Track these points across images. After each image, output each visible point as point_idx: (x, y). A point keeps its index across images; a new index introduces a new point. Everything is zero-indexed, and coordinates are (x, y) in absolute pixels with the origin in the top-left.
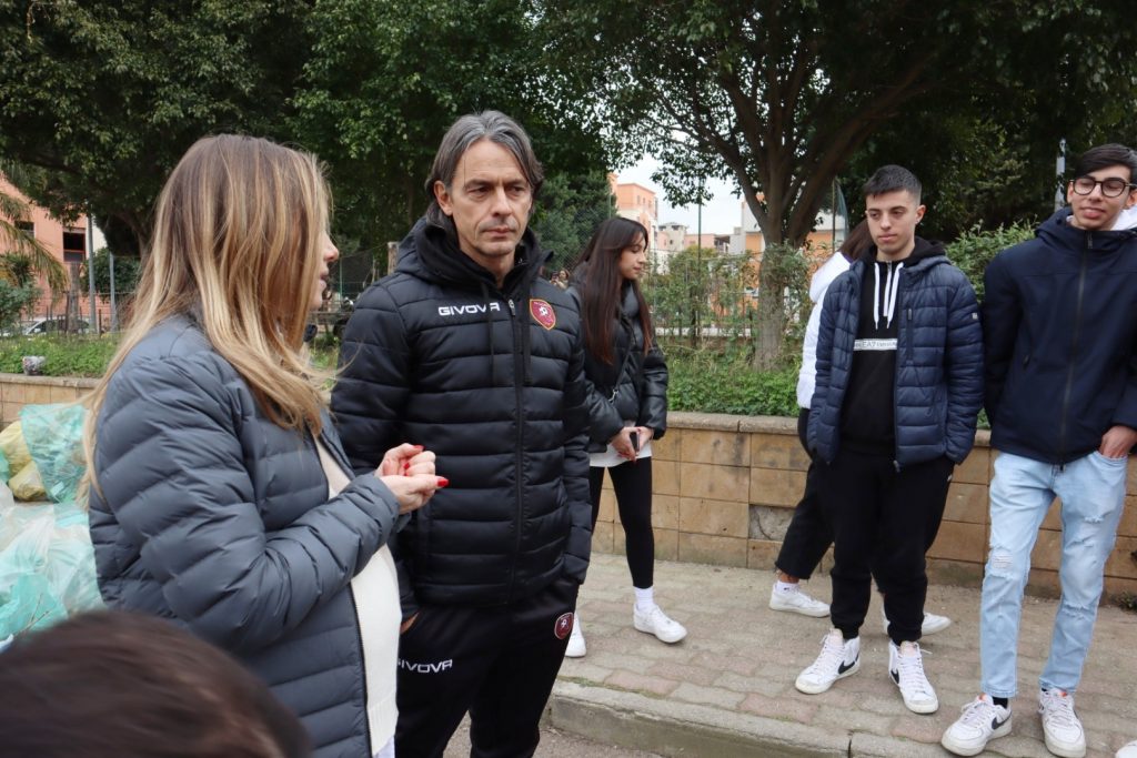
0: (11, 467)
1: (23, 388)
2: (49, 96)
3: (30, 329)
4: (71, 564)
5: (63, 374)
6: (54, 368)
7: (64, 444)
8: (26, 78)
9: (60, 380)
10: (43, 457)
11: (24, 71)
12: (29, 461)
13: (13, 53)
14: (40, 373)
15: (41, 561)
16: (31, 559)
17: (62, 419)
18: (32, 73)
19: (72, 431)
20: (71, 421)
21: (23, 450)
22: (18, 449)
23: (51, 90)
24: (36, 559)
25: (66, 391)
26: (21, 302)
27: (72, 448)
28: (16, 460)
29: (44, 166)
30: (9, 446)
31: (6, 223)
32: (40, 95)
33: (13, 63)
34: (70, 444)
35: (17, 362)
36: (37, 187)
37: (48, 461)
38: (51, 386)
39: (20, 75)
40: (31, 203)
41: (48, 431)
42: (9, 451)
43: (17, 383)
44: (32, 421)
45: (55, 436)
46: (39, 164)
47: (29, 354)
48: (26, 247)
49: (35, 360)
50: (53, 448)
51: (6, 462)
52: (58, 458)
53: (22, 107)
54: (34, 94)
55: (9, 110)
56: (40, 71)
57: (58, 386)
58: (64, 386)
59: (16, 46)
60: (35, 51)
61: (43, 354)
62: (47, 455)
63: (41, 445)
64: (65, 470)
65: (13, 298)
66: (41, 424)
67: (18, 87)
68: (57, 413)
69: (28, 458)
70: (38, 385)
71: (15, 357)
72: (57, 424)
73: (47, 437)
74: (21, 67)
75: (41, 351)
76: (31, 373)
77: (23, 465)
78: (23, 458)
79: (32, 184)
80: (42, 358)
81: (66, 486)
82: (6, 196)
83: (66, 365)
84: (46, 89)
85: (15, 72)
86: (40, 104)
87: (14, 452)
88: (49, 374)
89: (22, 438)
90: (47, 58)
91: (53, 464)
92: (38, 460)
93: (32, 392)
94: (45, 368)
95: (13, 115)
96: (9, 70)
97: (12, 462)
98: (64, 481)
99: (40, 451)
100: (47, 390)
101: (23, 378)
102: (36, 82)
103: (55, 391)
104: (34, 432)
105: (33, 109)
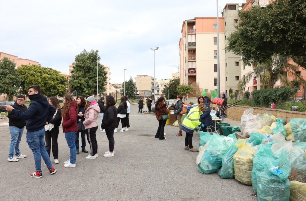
0: (287, 134)
1: (292, 114)
2: (301, 37)
3: (298, 101)
4: (295, 156)
5: (303, 111)
6: (300, 109)
7: (301, 129)
8: (295, 34)
9: (302, 113)
10: (295, 132)
11: (295, 32)
12: (292, 133)
13: (293, 28)
14: (297, 111)
15: (288, 153)
16: (286, 152)
17: (301, 123)
18: (297, 32)
19: (303, 126)
20: (303, 123)
21: (290, 130)
22: (289, 130)
23: (302, 35)
24: (287, 152)
25: (303, 115)
26: (293, 92)
27: (303, 131)
28: (288, 132)
29: (302, 55)
30: (287, 128)
31: (292, 72)
32: (299, 37)
33: (292, 31)
34: (303, 130)
35: (291, 108)
36: (300, 62)
37: (296, 133)
38: (299, 114)
39: (294, 33)
40: (298, 66)
41: (297, 125)
42: (287, 130)
43: (290, 113)
44: (293, 122)
45: (298, 127)
46: (301, 55)
47: (294, 105)
48: (297, 78)
49: (295, 107)
50: (298, 130)
51: (286, 132)
52: (299, 133)
53: (294, 41)
54: (297, 37)
55: (291, 43)
56: (299, 31)
57: (301, 114)
58: (303, 114)
59: (293, 26)
60: (298, 26)
61: (298, 106)
62: (296, 132)
63: (295, 129)
64: (300, 136)
65: (291, 91)
66: (295, 123)
67: (293, 36)
68: (299, 121)
69: (292, 132)
70: (296, 114)
71: (290, 106)
72: (299, 124)
73: (296, 127)
74: (294, 31)
75: (297, 105)
76: (294, 110)
77: (290, 134)
78: (290, 132)
79: (299, 61)
80: (297, 107)
81: (301, 141)
82: (292, 65)
83: (304, 109)
84: (301, 35)
85: (293, 33)
86: (298, 39)
87: (288, 130)
88: (299, 111)
89: (290, 127)
90: (301, 27)
91: (297, 134)
92: (294, 133)
93: (294, 115)
94: (298, 109)
95: (292, 43)
96: (292, 33)
97: (288, 133)
98: (300, 139)
99: (294, 130)
100: (298, 115)
101: (292, 112)
102: (298, 34)
103: (300, 115)
104: (293, 125)
105: (297, 41)
